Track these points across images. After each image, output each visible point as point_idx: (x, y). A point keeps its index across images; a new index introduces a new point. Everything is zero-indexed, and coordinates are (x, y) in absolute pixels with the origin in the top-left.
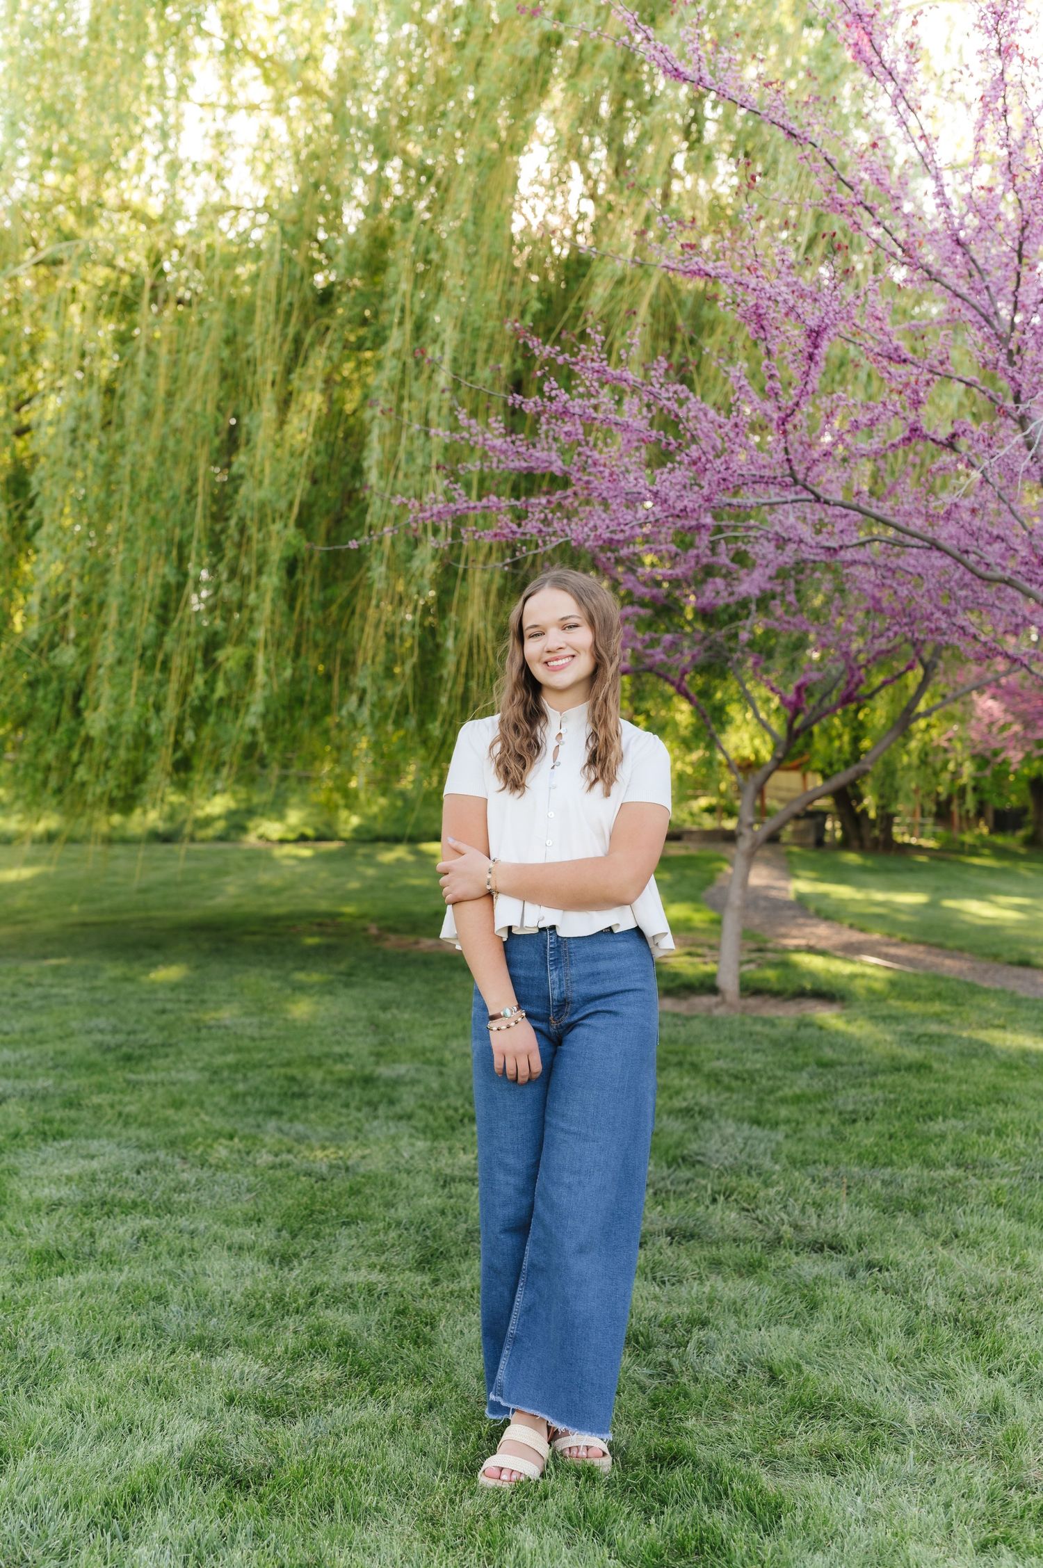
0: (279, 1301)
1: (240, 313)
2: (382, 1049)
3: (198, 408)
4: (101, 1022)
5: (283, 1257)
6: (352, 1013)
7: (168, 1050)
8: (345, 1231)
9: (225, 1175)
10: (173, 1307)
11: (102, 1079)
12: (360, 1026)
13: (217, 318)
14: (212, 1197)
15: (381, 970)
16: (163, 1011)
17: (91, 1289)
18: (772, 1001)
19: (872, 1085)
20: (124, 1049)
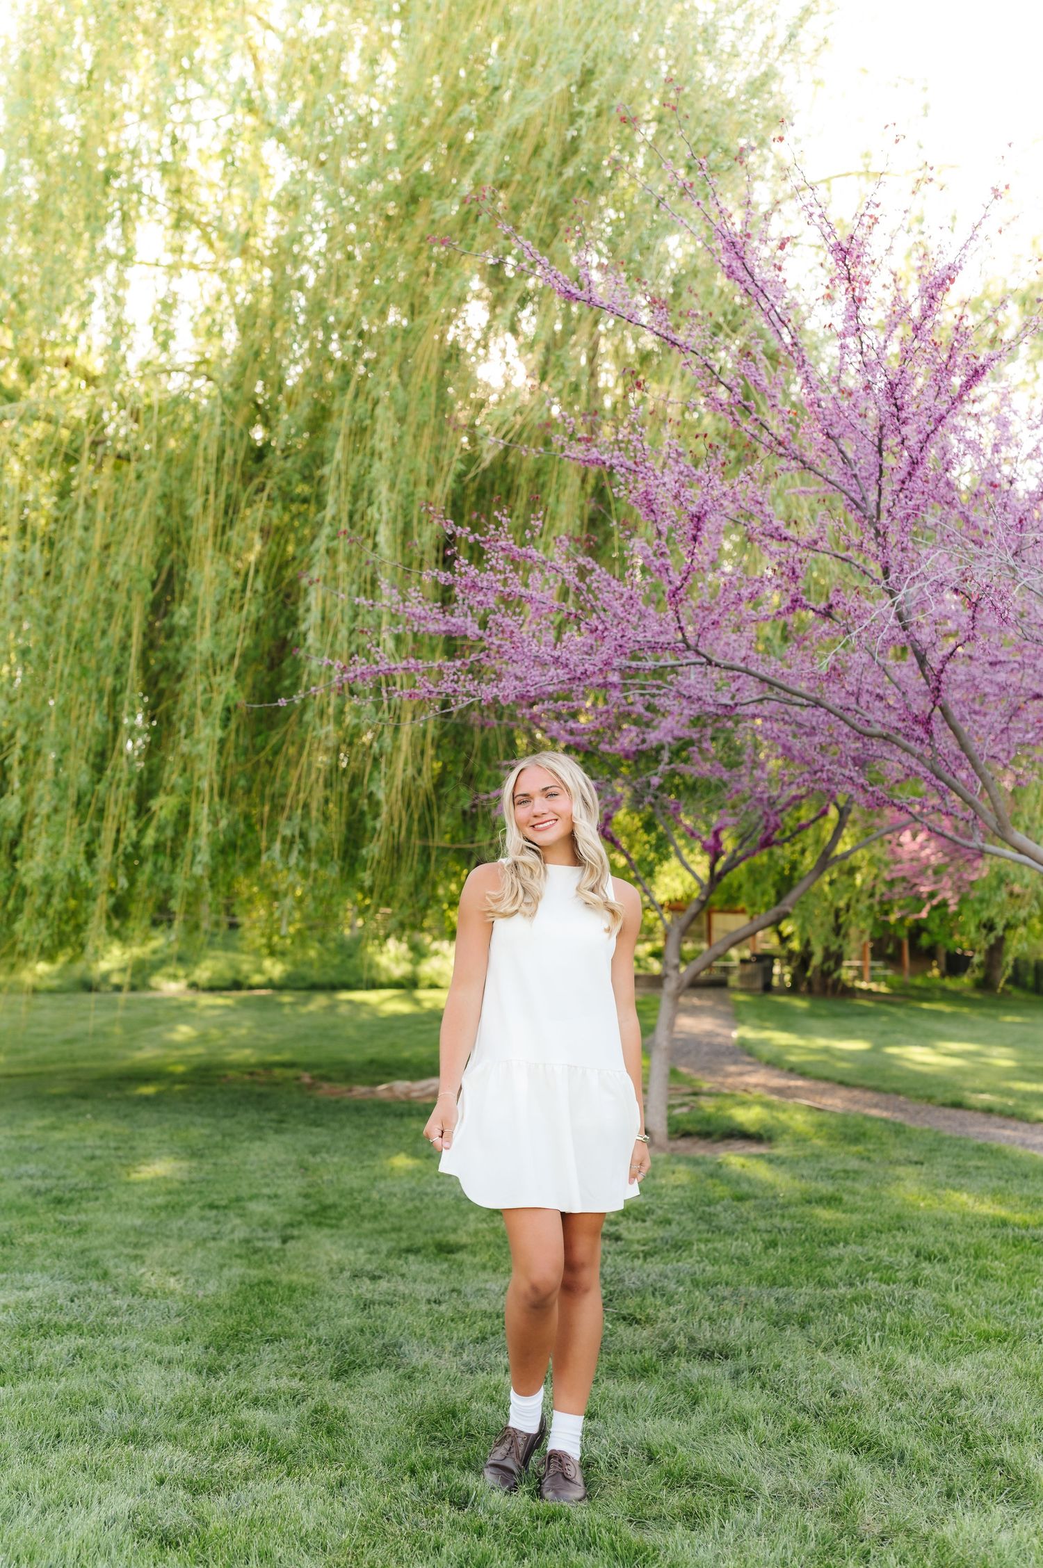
0: (206, 1403)
1: (176, 472)
2: (311, 1191)
3: (134, 562)
4: (31, 1168)
5: (210, 1369)
6: (281, 1157)
7: (98, 1193)
8: (268, 1348)
9: (155, 1302)
10: (108, 1410)
11: (33, 1220)
12: (290, 1169)
13: (154, 477)
14: (143, 1321)
15: (312, 1116)
16: (93, 1158)
17: (32, 1397)
18: (702, 1143)
19: (783, 1216)
20: (55, 1193)
